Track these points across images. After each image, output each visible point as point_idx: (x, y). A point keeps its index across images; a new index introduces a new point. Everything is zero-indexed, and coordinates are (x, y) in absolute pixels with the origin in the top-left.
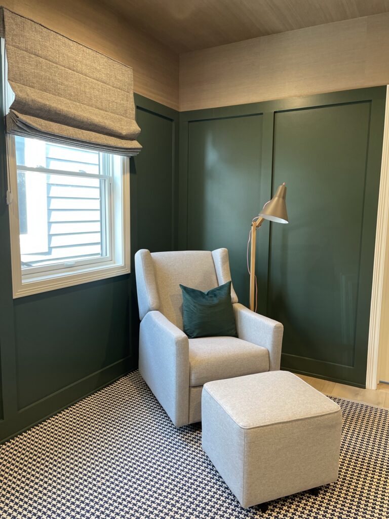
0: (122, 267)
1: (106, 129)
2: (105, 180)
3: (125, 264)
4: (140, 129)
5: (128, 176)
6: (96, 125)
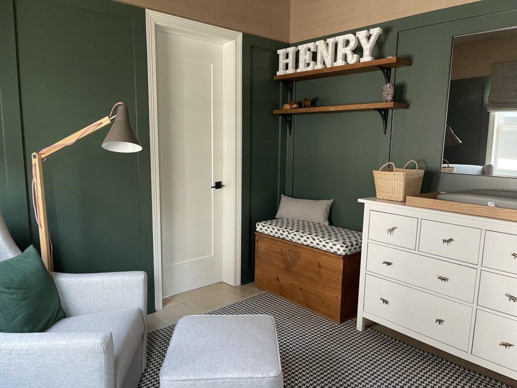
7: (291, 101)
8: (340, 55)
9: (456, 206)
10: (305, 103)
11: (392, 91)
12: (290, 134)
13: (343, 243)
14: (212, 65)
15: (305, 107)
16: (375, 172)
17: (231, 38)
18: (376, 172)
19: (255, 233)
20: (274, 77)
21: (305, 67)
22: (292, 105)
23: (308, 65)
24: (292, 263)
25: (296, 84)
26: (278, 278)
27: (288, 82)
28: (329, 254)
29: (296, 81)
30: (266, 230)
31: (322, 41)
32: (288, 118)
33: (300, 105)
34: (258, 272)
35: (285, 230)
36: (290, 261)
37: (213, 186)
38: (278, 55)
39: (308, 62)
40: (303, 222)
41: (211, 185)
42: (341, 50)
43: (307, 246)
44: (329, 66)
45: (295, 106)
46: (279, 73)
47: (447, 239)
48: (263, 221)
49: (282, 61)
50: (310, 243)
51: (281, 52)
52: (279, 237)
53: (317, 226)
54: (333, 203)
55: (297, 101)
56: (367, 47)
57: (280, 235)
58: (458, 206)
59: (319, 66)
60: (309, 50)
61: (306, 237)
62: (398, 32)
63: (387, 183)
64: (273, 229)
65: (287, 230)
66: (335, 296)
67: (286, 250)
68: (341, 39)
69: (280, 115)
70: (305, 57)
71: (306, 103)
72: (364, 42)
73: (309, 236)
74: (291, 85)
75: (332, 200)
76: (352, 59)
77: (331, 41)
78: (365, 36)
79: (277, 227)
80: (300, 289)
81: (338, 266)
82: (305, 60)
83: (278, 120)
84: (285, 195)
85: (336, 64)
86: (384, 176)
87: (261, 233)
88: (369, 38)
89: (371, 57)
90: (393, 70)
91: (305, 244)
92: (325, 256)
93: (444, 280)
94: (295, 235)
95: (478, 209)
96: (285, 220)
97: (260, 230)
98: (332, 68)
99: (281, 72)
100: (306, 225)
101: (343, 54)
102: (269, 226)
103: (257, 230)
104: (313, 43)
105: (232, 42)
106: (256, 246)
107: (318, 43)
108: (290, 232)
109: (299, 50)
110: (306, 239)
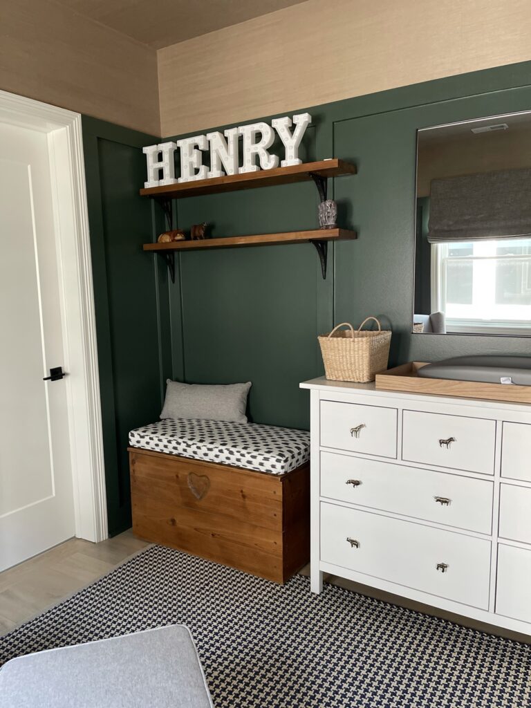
7: (171, 230)
8: (248, 157)
9: (454, 387)
10: (194, 233)
11: (333, 212)
12: (174, 282)
13: (280, 455)
14: (29, 166)
15: (195, 238)
16: (322, 340)
17: (61, 122)
18: (324, 338)
19: (128, 449)
20: (141, 190)
21: (191, 175)
22: (174, 236)
23: (197, 171)
24: (195, 494)
25: (176, 202)
26: (173, 521)
27: (165, 198)
28: (258, 474)
29: (176, 198)
30: (148, 443)
31: (217, 134)
32: (167, 256)
33: (188, 237)
34: (136, 513)
35: (180, 441)
36: (193, 490)
37: (46, 377)
38: (145, 155)
39: (196, 166)
40: (207, 422)
41: (43, 375)
42: (250, 148)
43: (221, 464)
44: (231, 172)
45: (179, 237)
46: (148, 185)
47: (446, 438)
48: (140, 427)
49: (152, 166)
50: (224, 460)
51: (149, 151)
52: (171, 453)
53: (231, 426)
54: (251, 388)
55: (182, 230)
56: (291, 143)
57: (173, 450)
58: (457, 386)
59: (215, 173)
60: (196, 147)
61: (217, 450)
62: (333, 123)
63: (343, 356)
64: (160, 440)
65: (185, 440)
66: (273, 541)
67: (183, 473)
68: (248, 131)
69: (155, 251)
70: (190, 159)
71: (197, 233)
72: (284, 135)
73: (223, 448)
74: (169, 203)
75: (250, 383)
76: (268, 162)
77: (231, 133)
78: (286, 126)
79: (167, 436)
80: (213, 535)
81: (275, 492)
82: (191, 164)
83: (151, 261)
84: (172, 380)
85: (242, 171)
86: (336, 345)
87: (139, 448)
88: (292, 128)
89: (298, 160)
90: (330, 180)
91: (217, 460)
92: (253, 479)
93: (446, 502)
94: (199, 448)
95: (487, 389)
96: (177, 421)
97: (136, 444)
98: (238, 176)
99: (151, 183)
100: (213, 427)
101: (252, 154)
102: (152, 436)
103: (131, 444)
104: (202, 136)
105: (65, 128)
106: (131, 470)
107: (210, 136)
108: (190, 443)
109: (179, 148)
110: (218, 453)
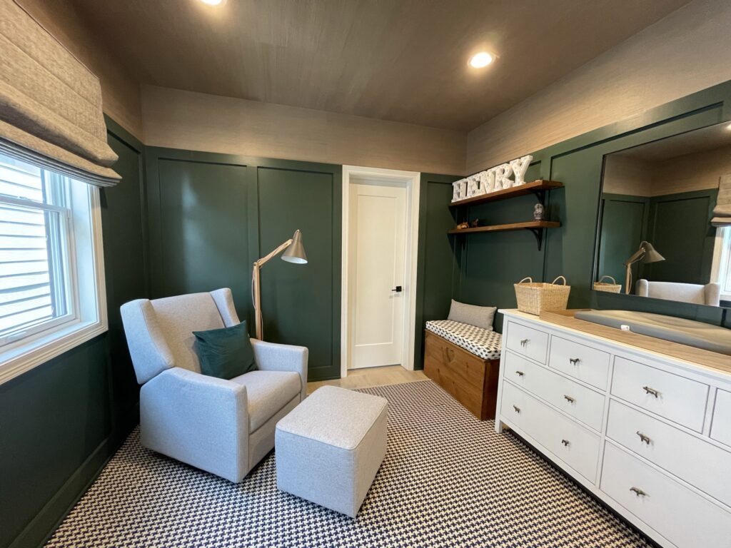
0: (97, 326)
1: (79, 147)
2: (58, 214)
3: (101, 321)
4: (117, 156)
5: (98, 210)
6: (66, 139)
10: (473, 224)
45: (464, 227)
